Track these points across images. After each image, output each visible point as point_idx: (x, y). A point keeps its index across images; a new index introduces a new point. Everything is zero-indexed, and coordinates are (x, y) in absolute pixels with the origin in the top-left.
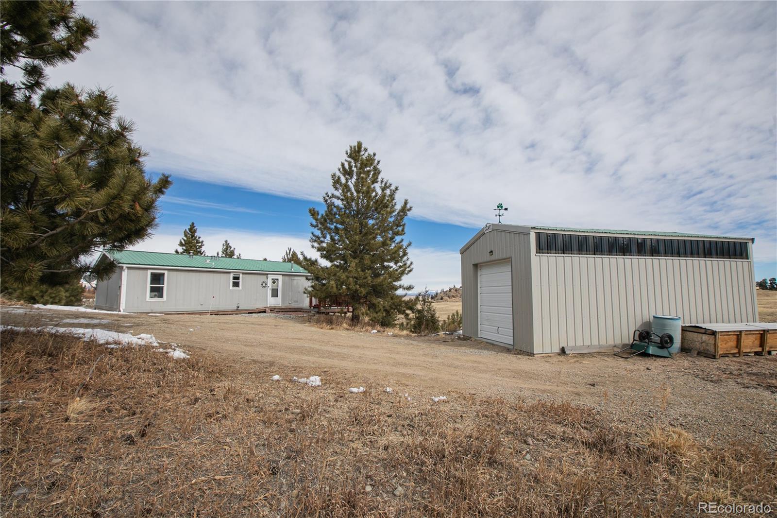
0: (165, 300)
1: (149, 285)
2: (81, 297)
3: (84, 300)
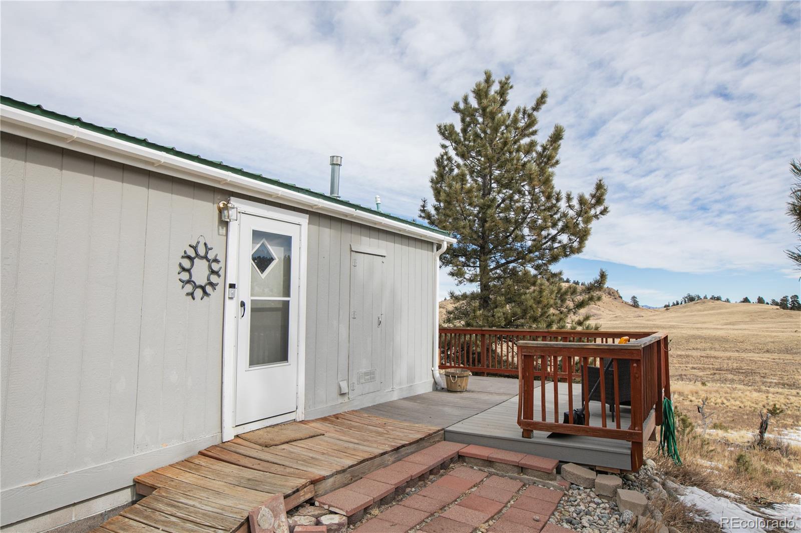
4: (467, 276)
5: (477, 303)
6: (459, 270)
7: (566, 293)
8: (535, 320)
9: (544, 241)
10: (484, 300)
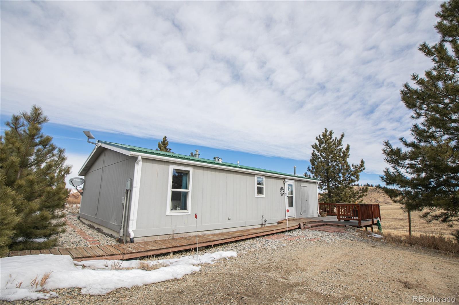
0: (190, 213)
1: (170, 190)
2: (65, 202)
3: (67, 206)
4: (323, 188)
5: (327, 196)
6: (321, 187)
7: (355, 193)
8: (345, 201)
9: (347, 178)
10: (329, 195)
